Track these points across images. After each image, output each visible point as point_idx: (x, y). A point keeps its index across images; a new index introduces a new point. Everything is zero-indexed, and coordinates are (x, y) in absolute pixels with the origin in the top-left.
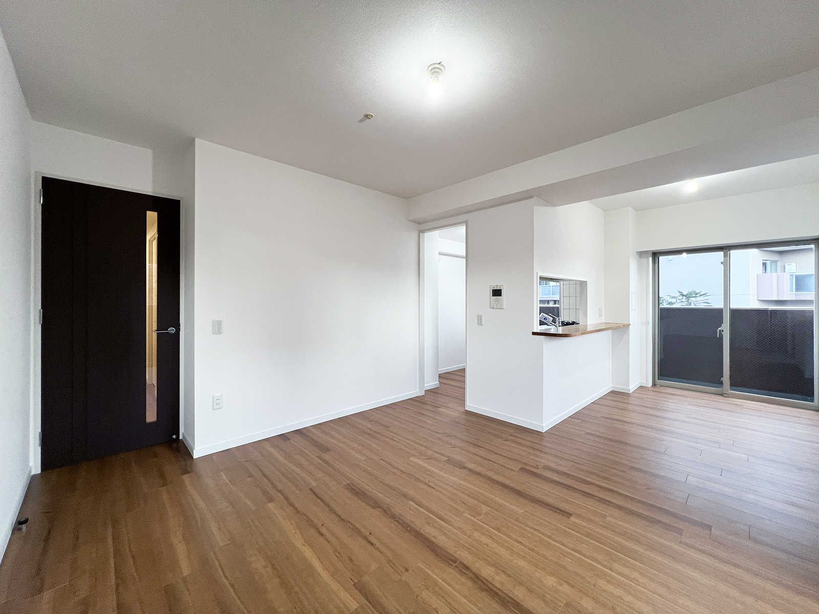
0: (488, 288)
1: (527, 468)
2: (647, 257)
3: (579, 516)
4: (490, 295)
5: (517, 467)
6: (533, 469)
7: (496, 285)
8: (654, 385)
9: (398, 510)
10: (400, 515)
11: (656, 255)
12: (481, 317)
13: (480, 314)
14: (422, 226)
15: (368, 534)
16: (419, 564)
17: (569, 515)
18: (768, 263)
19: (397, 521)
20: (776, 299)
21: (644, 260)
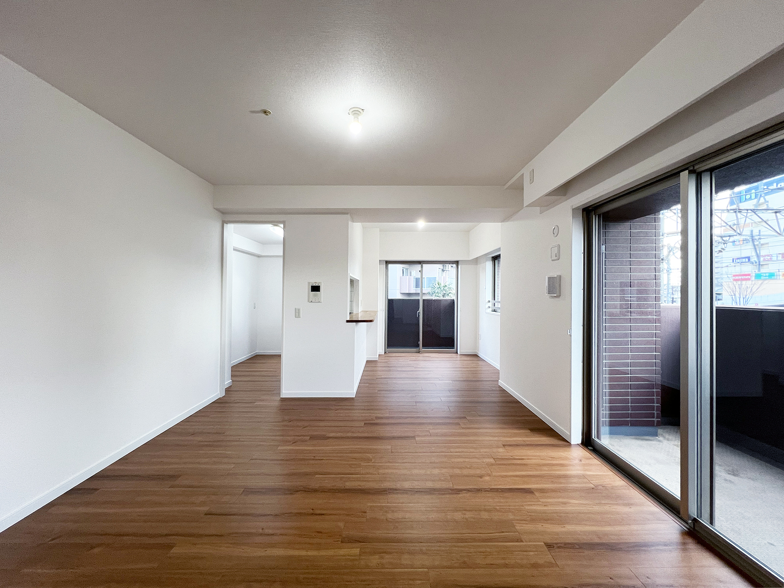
0: (307, 284)
1: (367, 422)
2: (384, 265)
3: (419, 436)
4: (309, 290)
5: (362, 424)
6: (371, 422)
7: (315, 282)
8: (385, 353)
9: (314, 484)
10: (320, 487)
11: (387, 262)
12: (299, 310)
13: (297, 307)
14: (227, 216)
15: (312, 511)
16: (369, 505)
17: (414, 437)
18: (404, 269)
19: (321, 492)
20: (408, 292)
21: (382, 266)
